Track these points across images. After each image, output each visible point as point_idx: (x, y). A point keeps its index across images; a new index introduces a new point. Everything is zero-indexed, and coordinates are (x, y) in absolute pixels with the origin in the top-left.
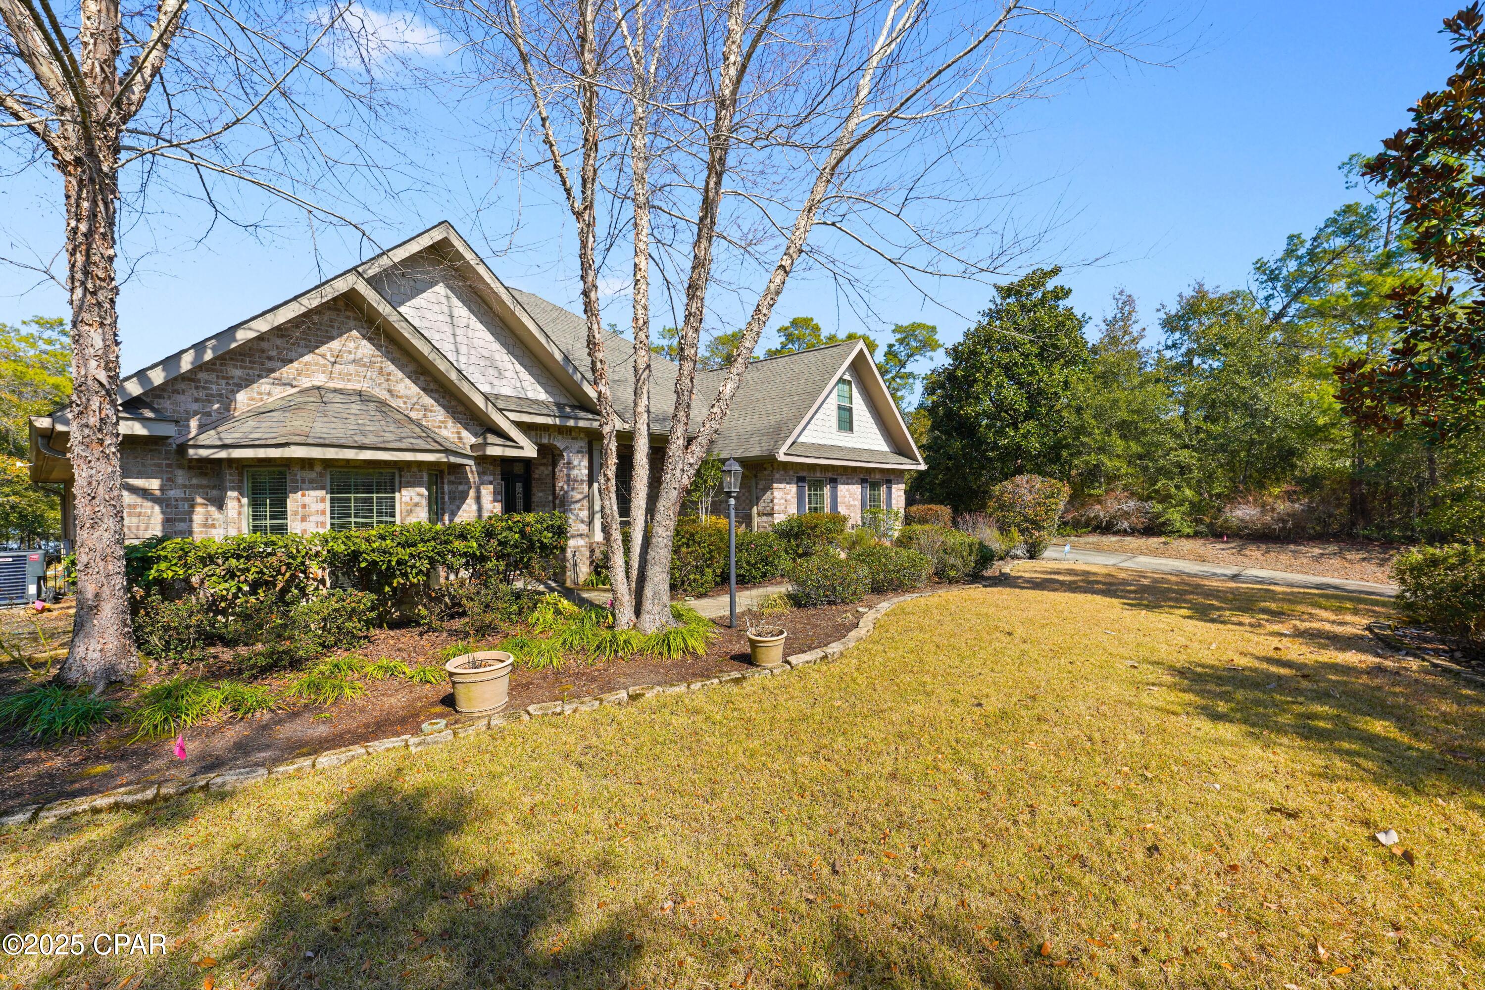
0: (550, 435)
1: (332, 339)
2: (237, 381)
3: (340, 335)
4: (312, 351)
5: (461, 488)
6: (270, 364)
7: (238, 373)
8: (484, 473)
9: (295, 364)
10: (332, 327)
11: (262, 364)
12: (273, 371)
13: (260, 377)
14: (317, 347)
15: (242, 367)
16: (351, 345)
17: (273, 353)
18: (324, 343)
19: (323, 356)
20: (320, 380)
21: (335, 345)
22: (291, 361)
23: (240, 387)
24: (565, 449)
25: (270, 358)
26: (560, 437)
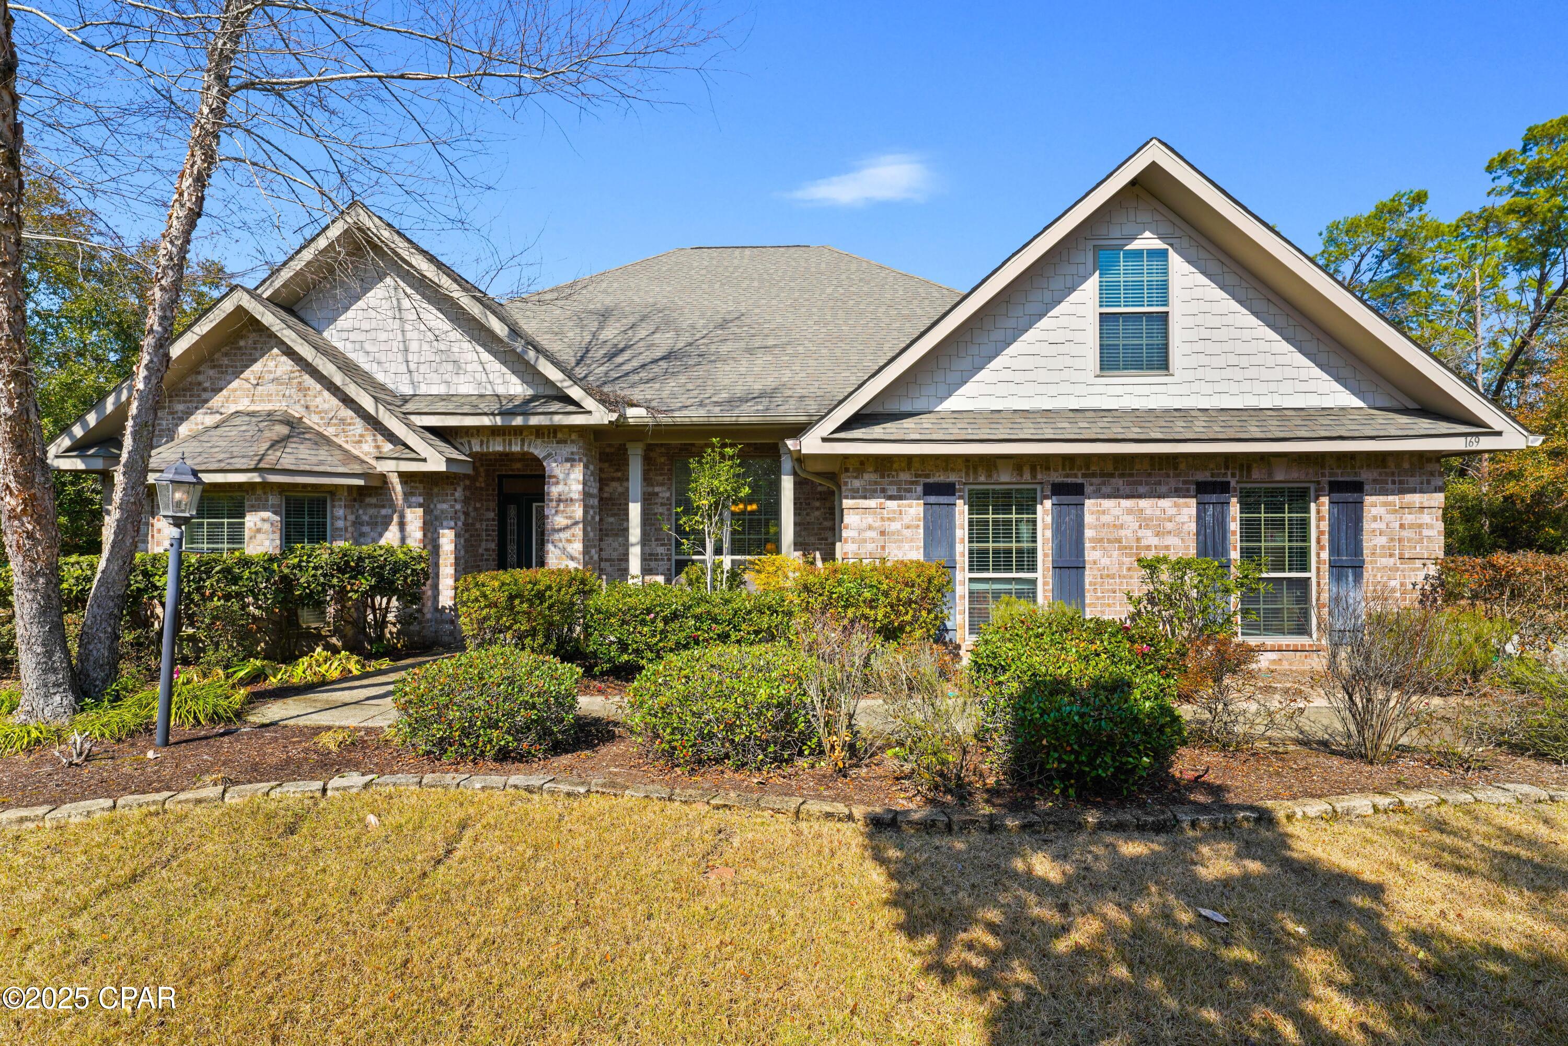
0: (523, 441)
1: (255, 361)
2: (180, 415)
3: (262, 356)
4: (237, 377)
5: (384, 512)
6: (205, 396)
7: (180, 407)
8: (412, 494)
9: (224, 392)
10: (256, 349)
11: (199, 396)
12: (206, 401)
13: (197, 408)
14: (242, 372)
15: (185, 402)
16: (271, 364)
17: (207, 384)
18: (248, 367)
19: (247, 380)
20: (243, 405)
21: (257, 367)
22: (221, 390)
23: (182, 420)
24: (545, 458)
25: (205, 390)
26: (539, 441)
